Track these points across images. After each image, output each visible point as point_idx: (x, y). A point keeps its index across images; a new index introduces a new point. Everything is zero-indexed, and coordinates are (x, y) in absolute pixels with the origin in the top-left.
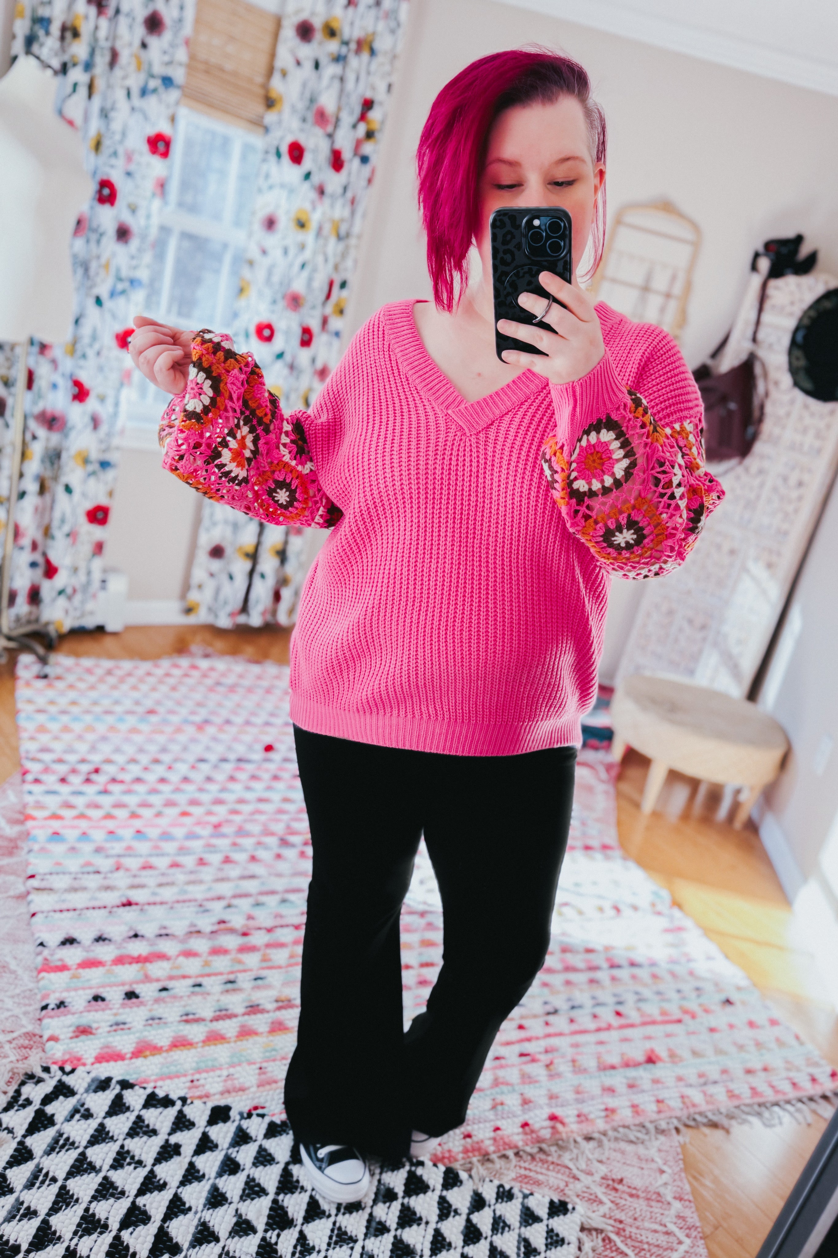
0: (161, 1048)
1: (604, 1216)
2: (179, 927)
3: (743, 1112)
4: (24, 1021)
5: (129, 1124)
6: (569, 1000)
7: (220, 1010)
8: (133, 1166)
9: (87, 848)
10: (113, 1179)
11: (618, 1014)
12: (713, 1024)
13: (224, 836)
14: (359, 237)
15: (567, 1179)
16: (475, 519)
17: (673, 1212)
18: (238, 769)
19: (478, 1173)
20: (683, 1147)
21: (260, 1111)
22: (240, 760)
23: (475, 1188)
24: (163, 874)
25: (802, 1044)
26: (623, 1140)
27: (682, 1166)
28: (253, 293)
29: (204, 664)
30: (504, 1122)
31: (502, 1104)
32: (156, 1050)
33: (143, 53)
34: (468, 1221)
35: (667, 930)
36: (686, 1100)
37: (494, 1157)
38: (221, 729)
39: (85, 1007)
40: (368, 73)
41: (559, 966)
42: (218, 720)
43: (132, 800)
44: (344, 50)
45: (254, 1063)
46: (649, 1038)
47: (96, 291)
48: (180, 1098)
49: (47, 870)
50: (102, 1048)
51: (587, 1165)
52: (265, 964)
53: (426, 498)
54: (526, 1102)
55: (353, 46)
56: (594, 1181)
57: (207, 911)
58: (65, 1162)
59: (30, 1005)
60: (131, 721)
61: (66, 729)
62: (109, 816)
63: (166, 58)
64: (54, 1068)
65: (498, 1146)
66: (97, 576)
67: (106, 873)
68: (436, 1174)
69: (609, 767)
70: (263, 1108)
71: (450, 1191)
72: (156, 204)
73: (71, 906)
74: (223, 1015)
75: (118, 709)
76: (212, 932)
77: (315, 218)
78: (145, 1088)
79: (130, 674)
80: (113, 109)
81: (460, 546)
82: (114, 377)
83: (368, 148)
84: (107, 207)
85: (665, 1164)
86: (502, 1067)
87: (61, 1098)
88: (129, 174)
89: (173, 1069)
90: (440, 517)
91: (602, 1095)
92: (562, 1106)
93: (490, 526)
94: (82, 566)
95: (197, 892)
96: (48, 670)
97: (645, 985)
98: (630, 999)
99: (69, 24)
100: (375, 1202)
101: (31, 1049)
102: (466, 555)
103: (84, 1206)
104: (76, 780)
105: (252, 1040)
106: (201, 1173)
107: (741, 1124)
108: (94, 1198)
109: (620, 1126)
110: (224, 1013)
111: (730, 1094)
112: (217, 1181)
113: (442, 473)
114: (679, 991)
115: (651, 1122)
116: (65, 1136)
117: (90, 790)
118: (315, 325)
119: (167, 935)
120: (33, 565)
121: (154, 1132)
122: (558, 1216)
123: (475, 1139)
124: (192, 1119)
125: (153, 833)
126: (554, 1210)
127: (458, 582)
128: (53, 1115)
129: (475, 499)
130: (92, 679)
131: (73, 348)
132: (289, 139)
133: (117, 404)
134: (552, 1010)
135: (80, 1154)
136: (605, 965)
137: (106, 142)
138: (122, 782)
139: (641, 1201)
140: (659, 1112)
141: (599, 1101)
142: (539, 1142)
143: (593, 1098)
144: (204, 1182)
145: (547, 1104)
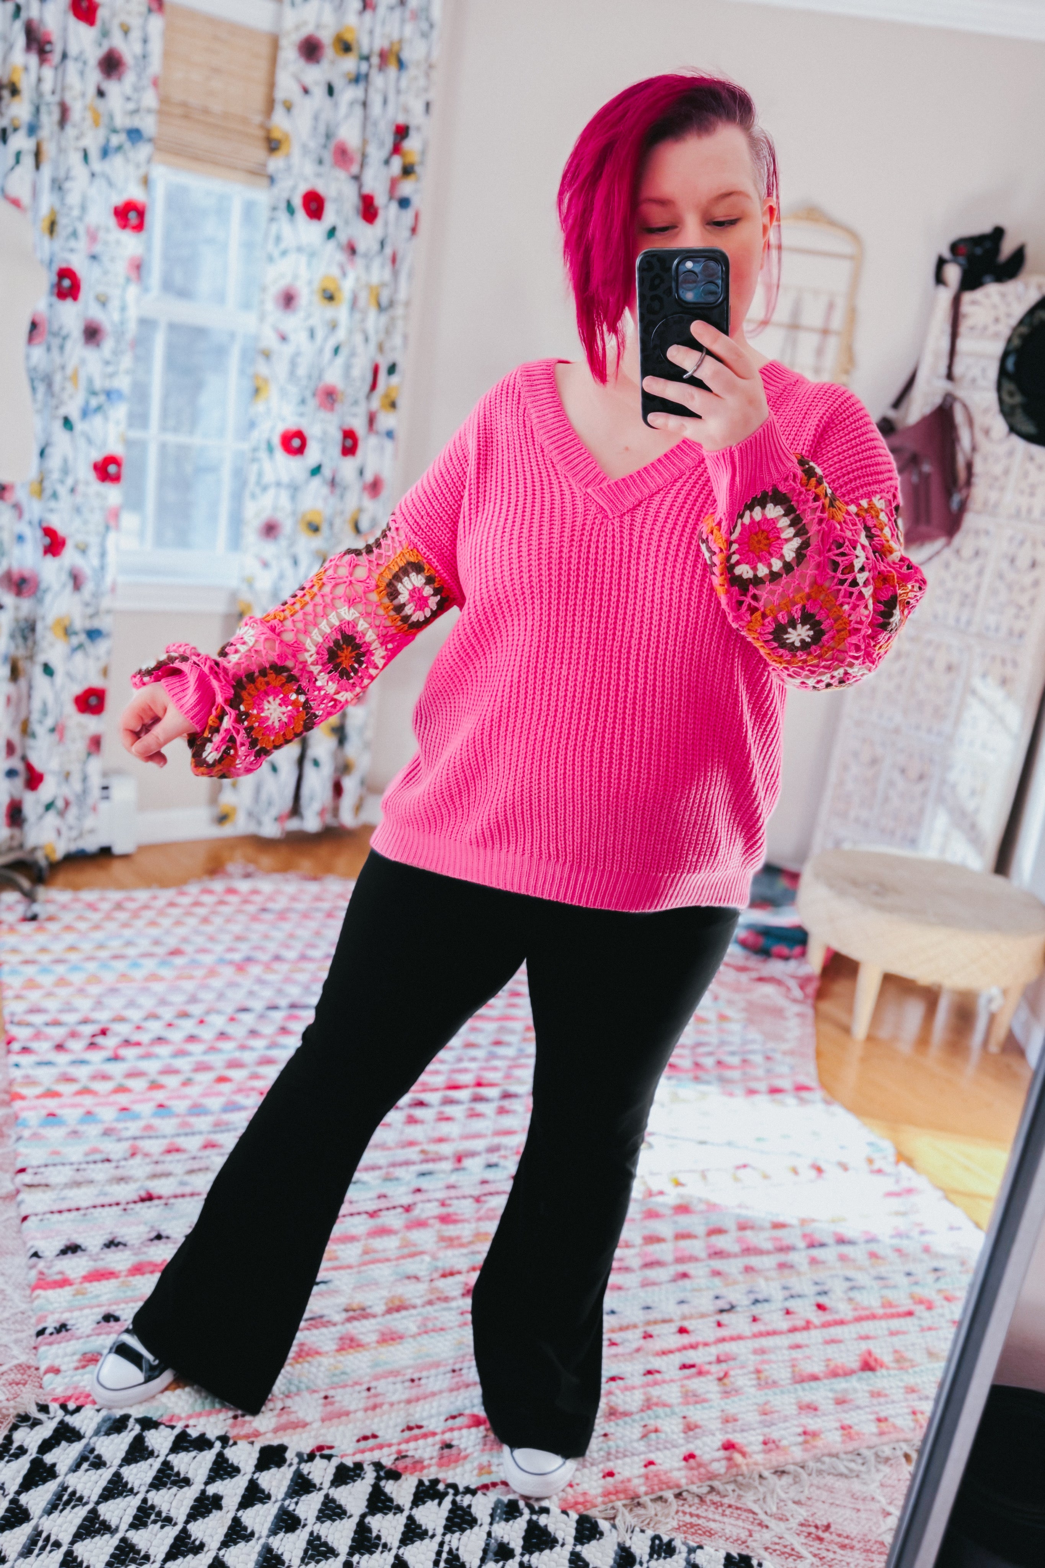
4: (16, 1351)
5: (152, 1473)
6: (750, 1291)
8: (159, 1524)
9: (93, 1131)
10: (135, 1541)
11: (820, 1307)
14: (407, 304)
15: (749, 1527)
18: (291, 1018)
19: (625, 1522)
21: (326, 1452)
22: (293, 1006)
23: (620, 1540)
24: (194, 1158)
26: (830, 1474)
28: (273, 393)
29: (244, 886)
30: (659, 1454)
31: (656, 1431)
33: (100, 103)
35: (891, 1194)
36: (920, 1417)
37: (645, 1499)
38: (268, 967)
39: (93, 1329)
40: (398, 92)
41: (736, 1248)
42: (264, 957)
43: (152, 1067)
44: (364, 67)
45: (318, 1391)
46: (866, 1338)
47: (62, 411)
48: (219, 1438)
49: (42, 1162)
51: (779, 1508)
54: (690, 1428)
55: (375, 60)
56: (789, 1529)
58: (71, 1522)
59: (23, 1331)
60: (150, 965)
61: (62, 982)
62: (121, 1089)
63: (131, 106)
64: (54, 1407)
65: (651, 1486)
66: (95, 782)
67: (118, 1161)
68: (566, 1524)
69: (804, 983)
70: (331, 1448)
71: (586, 1546)
72: (133, 291)
73: (73, 1205)
75: (131, 952)
77: (347, 286)
78: (173, 1427)
79: (146, 907)
80: (67, 178)
82: (96, 519)
83: (407, 188)
84: (69, 303)
85: (890, 1503)
86: (656, 1383)
87: (64, 1444)
88: (94, 257)
91: (799, 1415)
92: (743, 1431)
94: (76, 769)
96: (36, 908)
97: (860, 1269)
98: (838, 1287)
99: (5, 80)
100: (483, 1561)
101: (24, 1384)
104: (77, 1046)
105: (314, 1362)
106: (249, 1531)
108: (110, 1565)
109: (823, 1455)
112: (271, 1539)
114: (909, 1274)
115: (869, 1448)
116: (70, 1490)
117: (95, 1057)
118: (359, 425)
120: (11, 773)
121: (187, 1482)
123: (619, 1477)
124: (236, 1464)
125: (180, 1106)
128: (54, 1465)
130: (96, 917)
131: (40, 488)
132: (303, 188)
133: (103, 555)
134: (727, 1307)
135: (90, 1512)
136: (801, 1244)
137: (63, 221)
138: (138, 1044)
139: (856, 1554)
140: (882, 1434)
141: (795, 1422)
142: (710, 1479)
143: (786, 1419)
144: (252, 1542)
145: (721, 1429)
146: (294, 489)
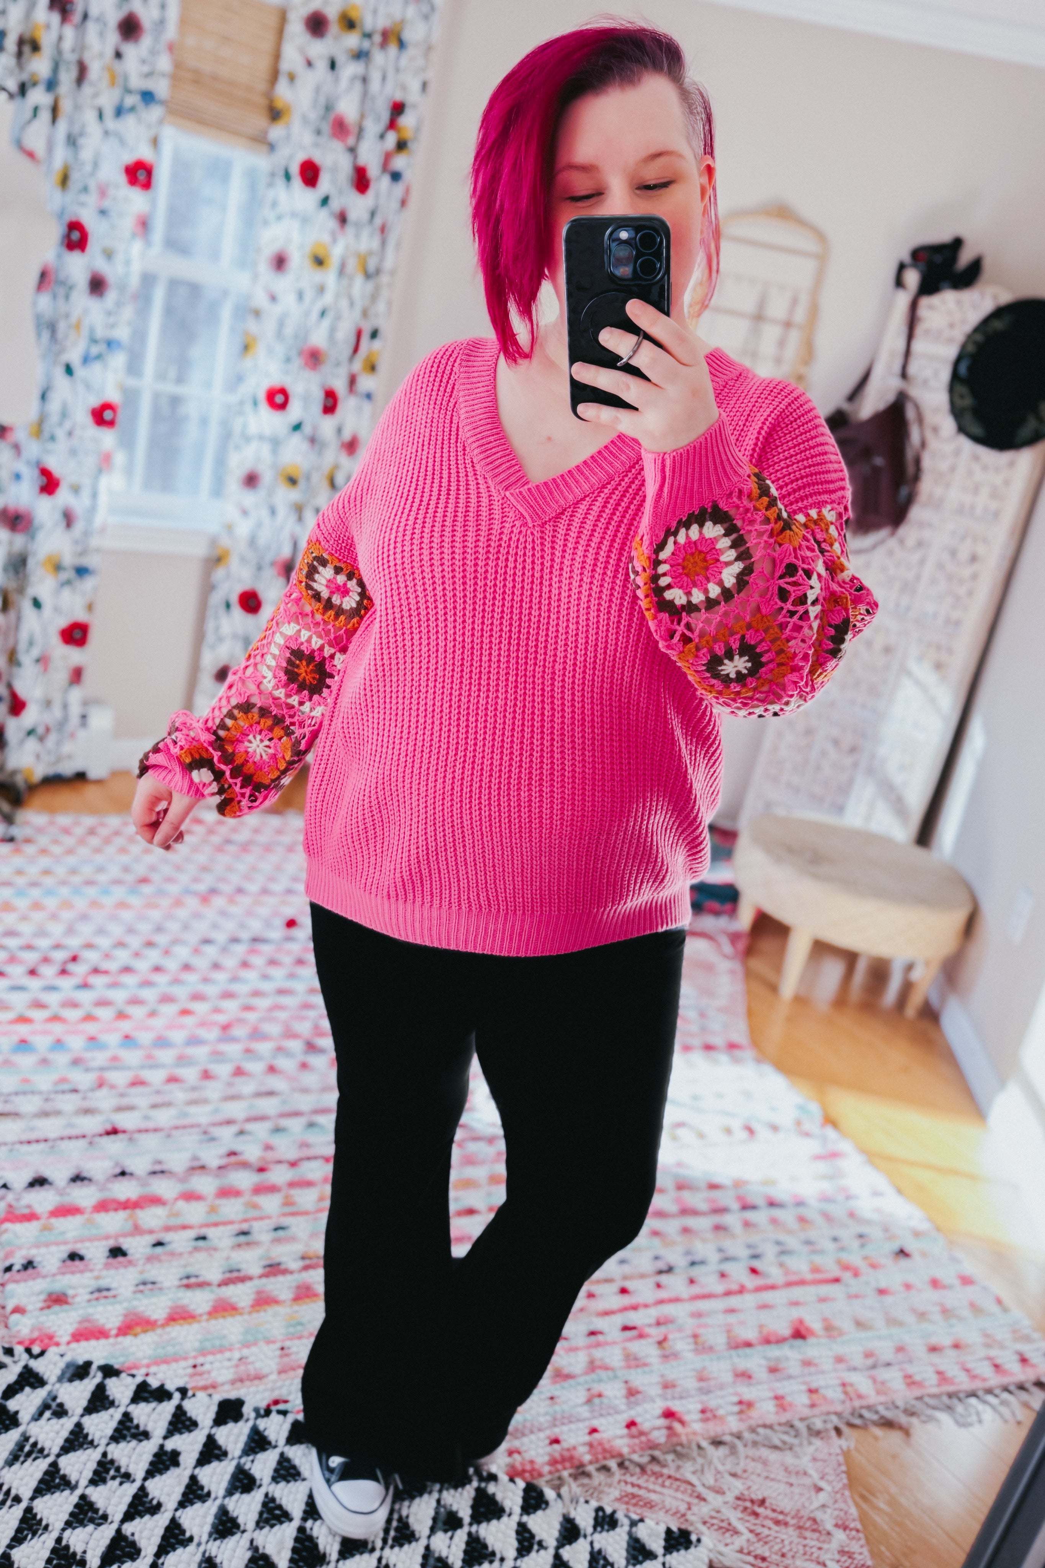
0: (156, 1321)
1: (741, 1551)
2: (178, 1161)
3: (928, 1405)
5: (114, 1424)
6: (688, 1253)
7: (231, 1271)
8: (118, 1480)
9: (62, 1059)
10: (93, 1499)
11: (754, 1271)
12: (883, 1285)
13: (234, 1040)
14: (393, 273)
15: (688, 1499)
16: (537, 640)
17: (834, 1545)
18: (253, 951)
19: (570, 1492)
20: (846, 1454)
21: (281, 1407)
22: (255, 940)
23: (565, 1511)
24: (158, 1092)
25: (1005, 1310)
26: (764, 1446)
27: (845, 1481)
28: (261, 350)
31: (600, 1395)
32: (147, 1324)
33: (117, 65)
34: (557, 1557)
35: (818, 1158)
36: (849, 1389)
37: (591, 1468)
38: (231, 900)
39: (59, 1268)
40: (397, 70)
41: (673, 1208)
42: (226, 888)
43: (119, 996)
44: (366, 44)
45: (274, 1342)
46: (795, 1304)
47: (66, 357)
48: (179, 1389)
49: (12, 1089)
50: (80, 1322)
51: (716, 1480)
52: (288, 1209)
53: (474, 609)
54: (632, 1393)
55: (377, 38)
56: (726, 1503)
57: (213, 1139)
58: (32, 1476)
60: (119, 893)
61: (37, 906)
62: (89, 1018)
63: (146, 69)
64: (19, 1350)
65: (595, 1455)
66: (75, 710)
67: (86, 1092)
68: (513, 1492)
69: (734, 938)
70: (286, 1402)
71: (532, 1516)
72: (137, 247)
73: (41, 1136)
74: (234, 1277)
75: (102, 878)
76: (220, 1168)
77: (337, 252)
78: (133, 1376)
79: (117, 833)
80: (82, 134)
81: (517, 675)
82: (90, 462)
83: (399, 162)
84: (77, 253)
85: (822, 1478)
86: (598, 1345)
87: (27, 1389)
88: (103, 212)
89: (170, 1350)
90: (491, 636)
91: (734, 1382)
92: (681, 1398)
93: (556, 649)
94: (57, 698)
95: (201, 1115)
96: (15, 831)
97: (790, 1232)
98: (770, 1251)
99: (27, 36)
100: (433, 1530)
102: (525, 688)
103: (55, 1535)
104: (49, 972)
105: (271, 1310)
106: (206, 1490)
107: (924, 1422)
108: (68, 1524)
109: (759, 1426)
110: (235, 1274)
111: (908, 1381)
112: (227, 1501)
113: (496, 578)
114: (835, 1239)
115: (802, 1420)
116: (32, 1440)
117: (66, 983)
118: (340, 386)
119: (162, 1172)
121: (146, 1435)
122: (678, 1550)
123: (564, 1445)
124: (194, 1418)
125: (145, 1038)
126: (673, 1542)
127: (514, 724)
128: (17, 1413)
129: (537, 613)
130: (69, 841)
131: (39, 429)
132: (301, 157)
133: (94, 495)
134: (664, 1268)
135: (51, 1465)
136: (735, 1206)
137: (75, 176)
138: (106, 972)
139: (791, 1531)
140: (813, 1406)
141: (731, 1390)
142: (651, 1448)
143: (721, 1387)
144: (209, 1503)
145: (660, 1396)
146: (276, 443)
